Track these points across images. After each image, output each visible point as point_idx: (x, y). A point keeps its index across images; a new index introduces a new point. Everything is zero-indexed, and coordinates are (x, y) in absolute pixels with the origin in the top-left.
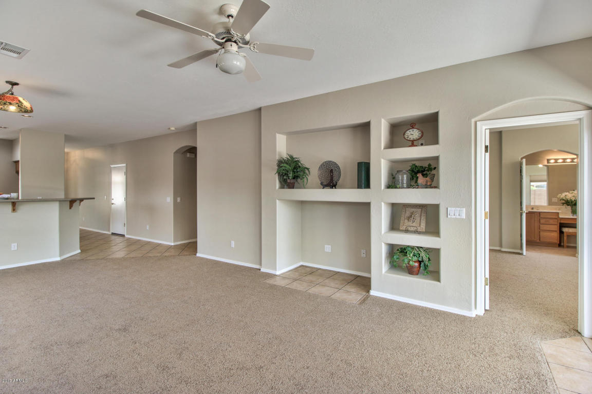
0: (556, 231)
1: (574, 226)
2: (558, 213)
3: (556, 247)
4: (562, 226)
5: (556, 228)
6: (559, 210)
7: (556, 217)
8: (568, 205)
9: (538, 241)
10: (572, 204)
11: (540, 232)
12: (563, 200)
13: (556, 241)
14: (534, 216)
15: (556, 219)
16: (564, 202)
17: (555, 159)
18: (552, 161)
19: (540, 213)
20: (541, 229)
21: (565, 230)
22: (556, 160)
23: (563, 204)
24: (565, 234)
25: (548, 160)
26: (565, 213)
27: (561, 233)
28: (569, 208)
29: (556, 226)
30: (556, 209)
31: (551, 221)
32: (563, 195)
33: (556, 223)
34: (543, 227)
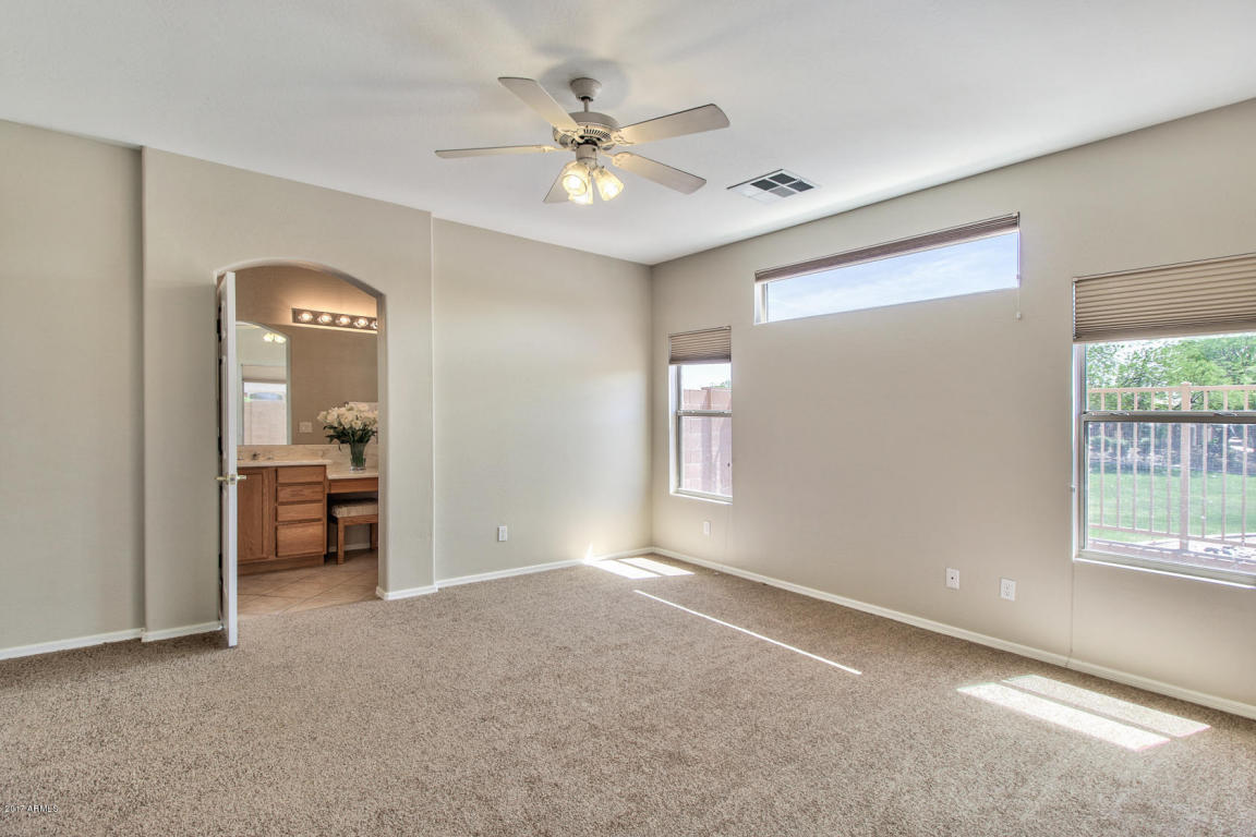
0: (319, 520)
1: (370, 498)
2: (325, 466)
3: (318, 565)
4: (336, 500)
5: (317, 510)
6: (323, 456)
7: (320, 479)
8: (343, 442)
9: (272, 558)
10: (357, 439)
11: (276, 529)
12: (332, 427)
13: (320, 549)
14: (261, 481)
15: (319, 483)
16: (332, 432)
17: (312, 312)
18: (306, 317)
19: (276, 469)
20: (280, 519)
21: (342, 512)
22: (316, 315)
23: (331, 437)
24: (341, 526)
25: (296, 313)
26: (339, 467)
27: (332, 520)
28: (347, 448)
29: (320, 504)
30: (314, 454)
31: (307, 493)
32: (333, 415)
33: (319, 496)
34: (287, 513)
